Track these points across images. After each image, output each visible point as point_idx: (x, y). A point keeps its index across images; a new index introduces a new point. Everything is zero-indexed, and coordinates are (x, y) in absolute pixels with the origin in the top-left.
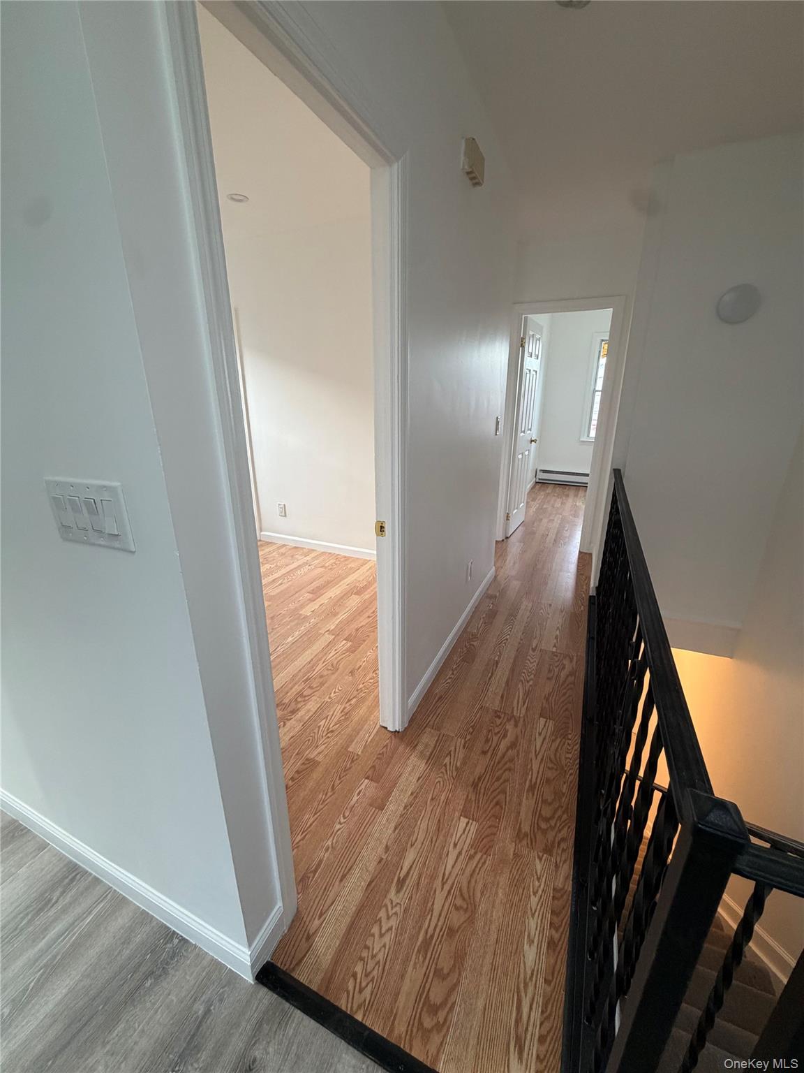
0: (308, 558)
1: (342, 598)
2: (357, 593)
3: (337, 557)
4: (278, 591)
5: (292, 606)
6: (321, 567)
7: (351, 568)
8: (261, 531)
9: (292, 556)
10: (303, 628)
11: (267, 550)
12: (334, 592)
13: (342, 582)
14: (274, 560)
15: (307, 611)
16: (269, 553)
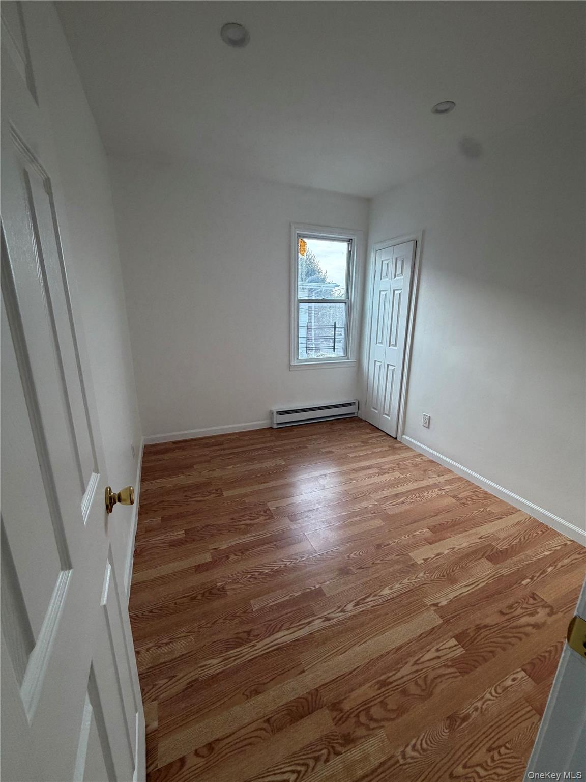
0: (441, 479)
1: (468, 555)
2: (490, 559)
3: (476, 489)
4: (397, 510)
5: (404, 540)
6: (454, 497)
7: (490, 513)
8: (403, 434)
9: (425, 471)
10: (406, 581)
11: (404, 455)
12: (461, 542)
13: (474, 531)
14: (406, 469)
15: (419, 556)
16: (405, 459)
